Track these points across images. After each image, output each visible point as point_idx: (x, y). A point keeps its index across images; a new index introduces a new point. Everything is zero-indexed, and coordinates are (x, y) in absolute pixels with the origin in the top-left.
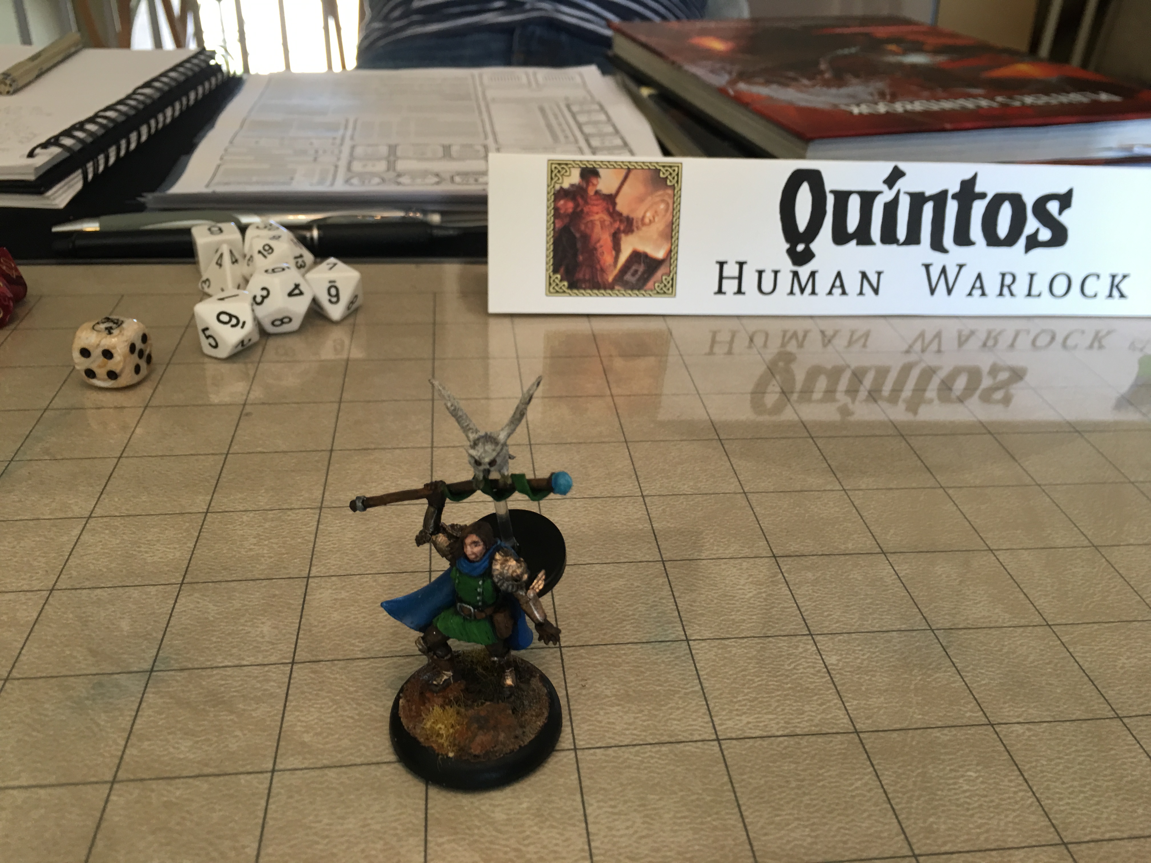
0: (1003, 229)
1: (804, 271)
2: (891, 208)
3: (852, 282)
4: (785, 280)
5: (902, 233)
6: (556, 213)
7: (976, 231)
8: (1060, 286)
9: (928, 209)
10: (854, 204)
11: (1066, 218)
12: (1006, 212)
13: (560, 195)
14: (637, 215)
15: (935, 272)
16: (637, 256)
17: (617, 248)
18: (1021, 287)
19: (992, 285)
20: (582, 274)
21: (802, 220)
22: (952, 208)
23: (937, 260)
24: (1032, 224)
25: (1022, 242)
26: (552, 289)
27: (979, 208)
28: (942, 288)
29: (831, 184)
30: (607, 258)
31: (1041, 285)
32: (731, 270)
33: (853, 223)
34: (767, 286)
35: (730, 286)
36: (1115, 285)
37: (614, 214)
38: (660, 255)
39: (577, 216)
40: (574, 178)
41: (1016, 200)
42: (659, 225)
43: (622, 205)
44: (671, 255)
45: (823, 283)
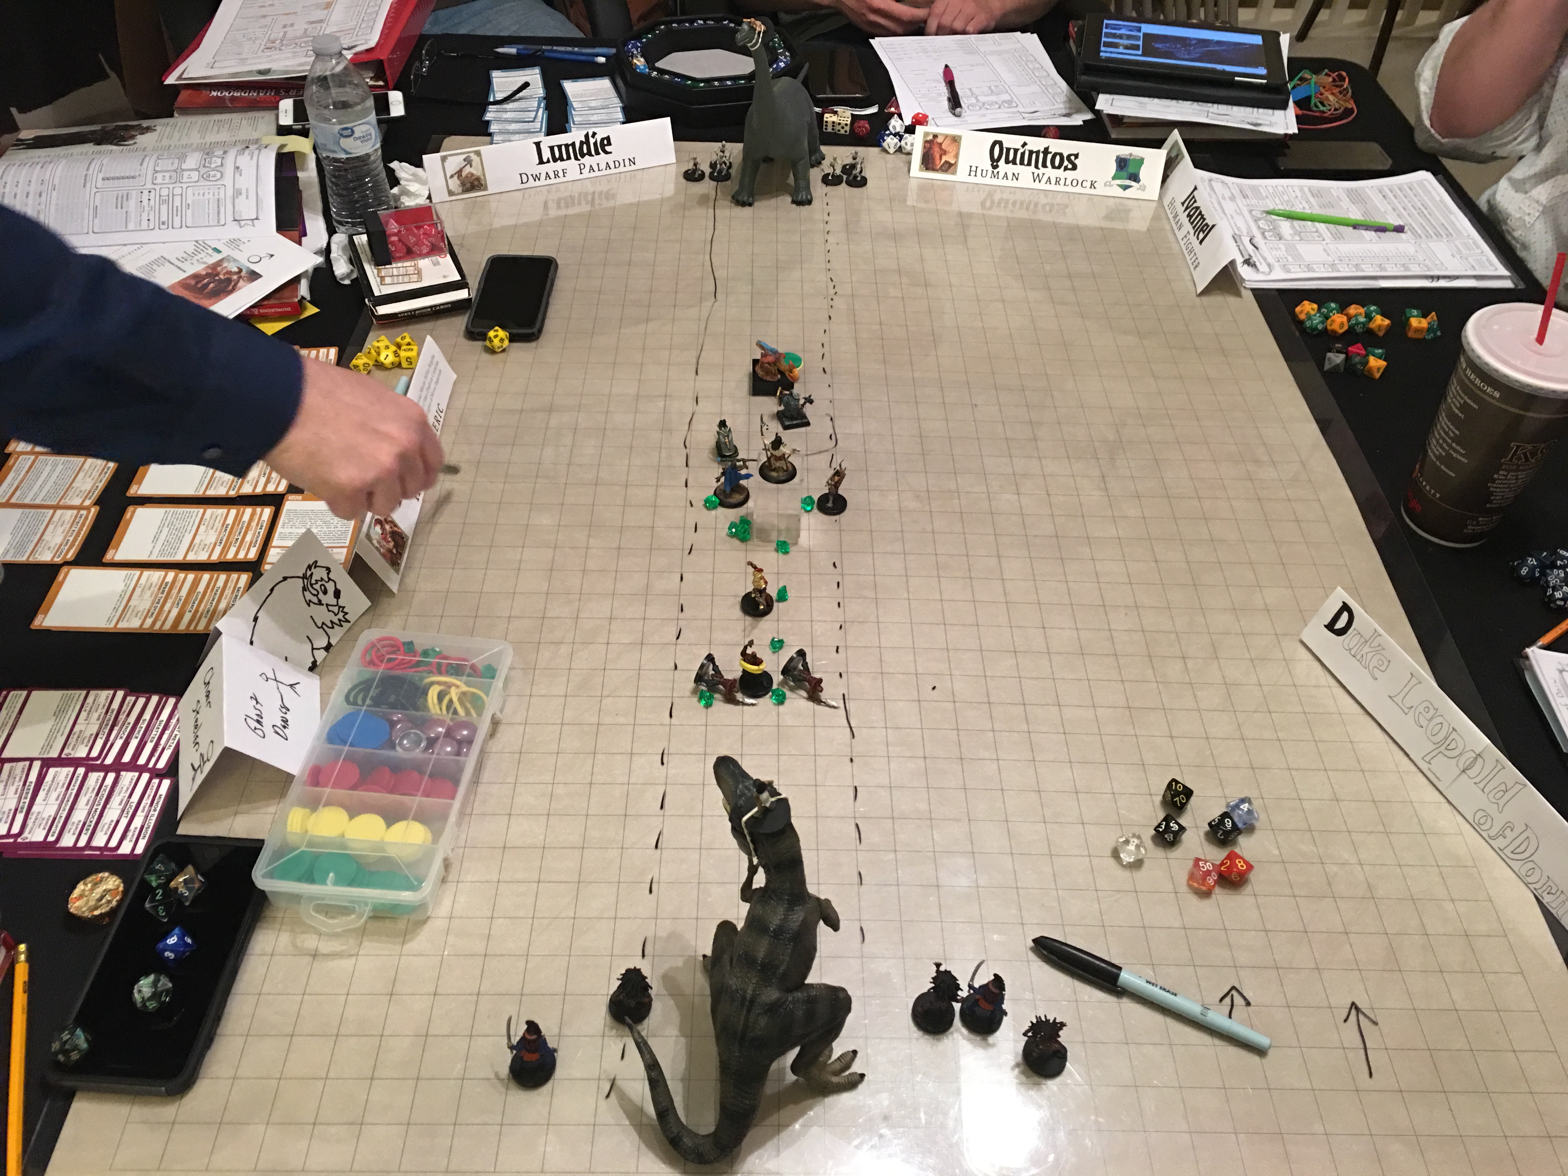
0: (1057, 164)
1: (996, 171)
2: (1023, 154)
3: (1010, 176)
4: (990, 173)
5: (1026, 162)
6: (925, 147)
7: (1048, 163)
8: (1075, 183)
9: (1034, 155)
10: (1012, 152)
11: (1076, 162)
12: (1058, 158)
13: (926, 142)
14: (947, 150)
15: (1036, 175)
16: (946, 162)
17: (941, 159)
18: (1062, 182)
19: (1053, 181)
20: (930, 166)
21: (996, 155)
22: (1041, 156)
23: (1036, 171)
24: (1066, 163)
25: (1063, 168)
26: (921, 170)
27: (1049, 157)
28: (1037, 180)
29: (1005, 145)
30: (937, 162)
31: (1068, 182)
32: (974, 169)
33: (1011, 157)
34: (984, 174)
35: (973, 174)
36: (1092, 185)
37: (941, 149)
38: (953, 162)
39: (930, 148)
40: (931, 137)
41: (1061, 155)
42: (954, 153)
43: (943, 146)
44: (956, 163)
45: (1001, 175)
